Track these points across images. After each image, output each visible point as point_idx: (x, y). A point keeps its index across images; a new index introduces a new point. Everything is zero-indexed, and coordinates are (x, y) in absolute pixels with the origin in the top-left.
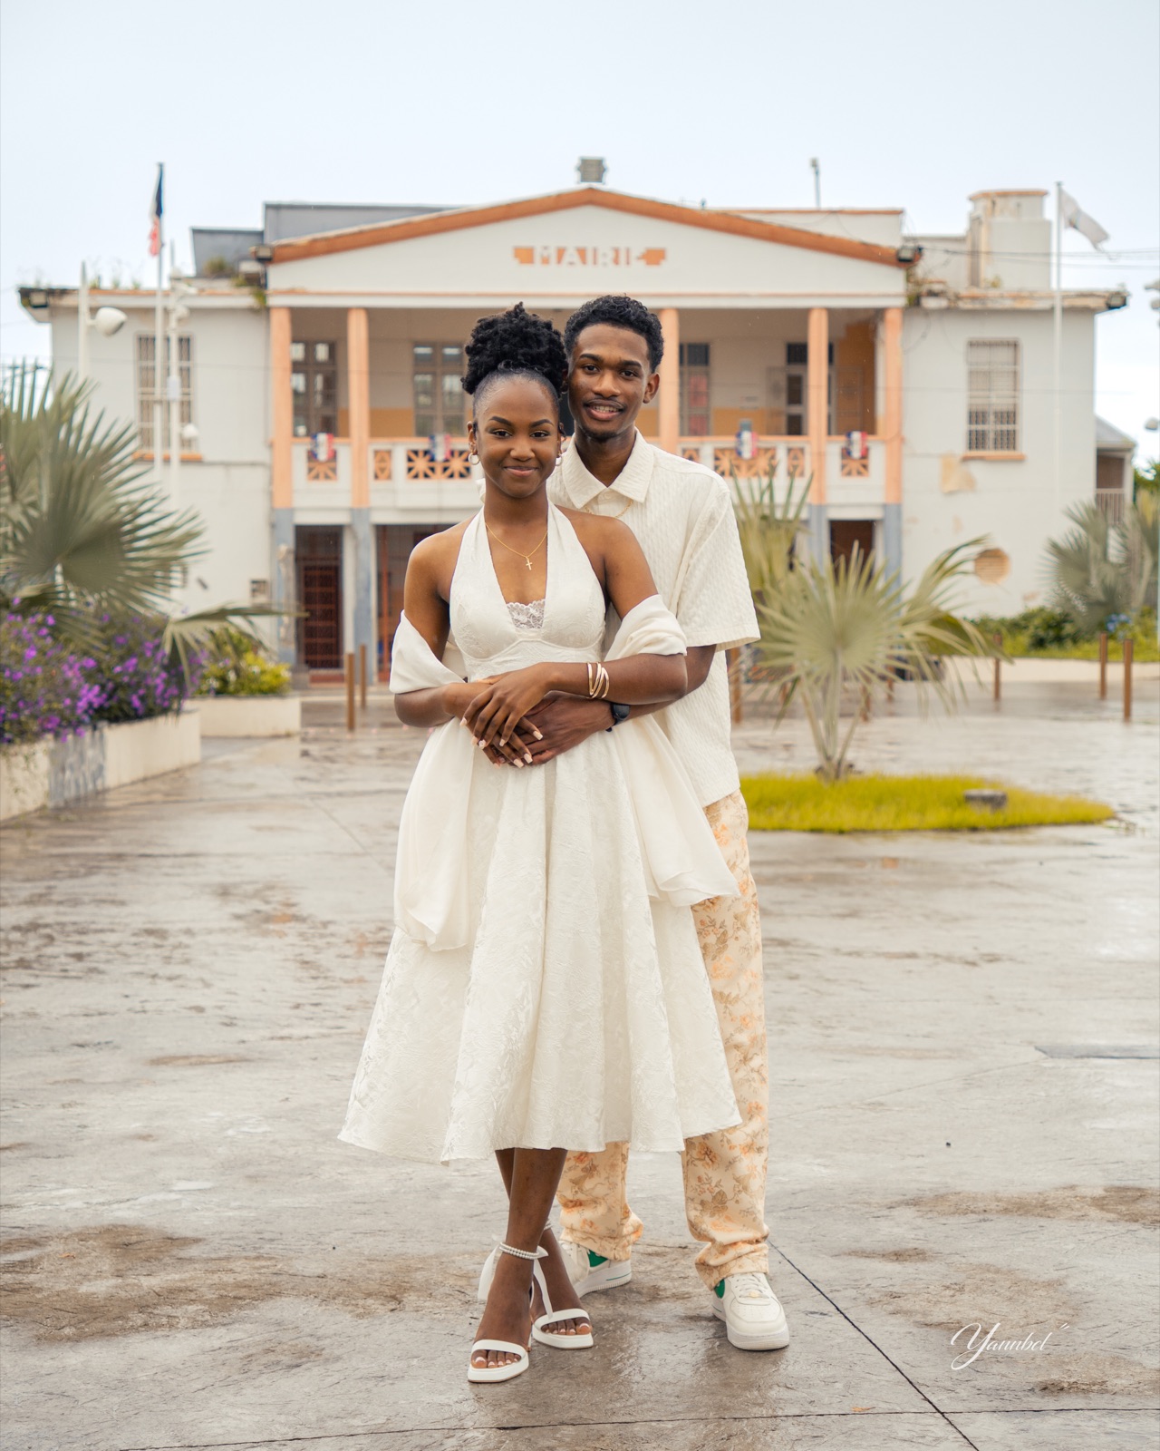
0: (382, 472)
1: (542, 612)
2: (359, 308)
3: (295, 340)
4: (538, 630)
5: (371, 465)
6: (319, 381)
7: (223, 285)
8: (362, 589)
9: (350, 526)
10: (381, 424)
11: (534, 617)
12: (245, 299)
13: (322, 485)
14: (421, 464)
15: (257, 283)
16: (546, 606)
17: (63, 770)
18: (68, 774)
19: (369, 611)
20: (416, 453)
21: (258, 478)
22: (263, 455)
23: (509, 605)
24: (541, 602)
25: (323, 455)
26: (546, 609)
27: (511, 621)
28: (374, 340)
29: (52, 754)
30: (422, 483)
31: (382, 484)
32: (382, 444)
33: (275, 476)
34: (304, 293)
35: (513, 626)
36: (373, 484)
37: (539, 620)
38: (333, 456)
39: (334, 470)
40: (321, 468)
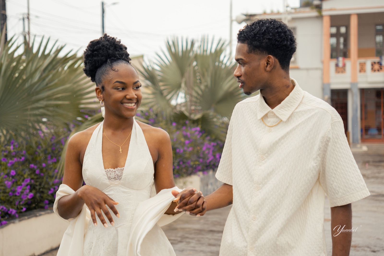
0: (362, 69)
1: (122, 173)
2: (354, 14)
3: (332, 26)
4: (119, 181)
5: (358, 67)
6: (342, 40)
7: (308, 9)
8: (355, 111)
9: (350, 89)
10: (362, 53)
11: (118, 175)
12: (314, 13)
13: (340, 75)
14: (377, 67)
15: (319, 8)
16: (124, 171)
17: (207, 185)
18: (210, 187)
19: (357, 118)
20: (375, 63)
21: (318, 74)
22: (320, 65)
23: (106, 170)
24: (122, 169)
25: (341, 65)
26: (124, 172)
27: (107, 178)
28: (360, 25)
29: (202, 180)
30: (377, 73)
31: (362, 74)
32: (362, 60)
33: (324, 73)
34: (335, 10)
35: (108, 180)
36: (359, 74)
37: (120, 177)
38: (344, 65)
39: (345, 70)
40: (340, 69)
